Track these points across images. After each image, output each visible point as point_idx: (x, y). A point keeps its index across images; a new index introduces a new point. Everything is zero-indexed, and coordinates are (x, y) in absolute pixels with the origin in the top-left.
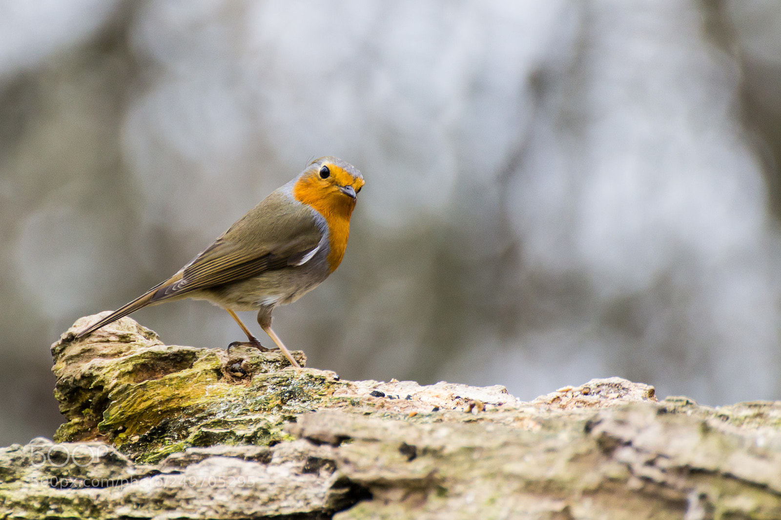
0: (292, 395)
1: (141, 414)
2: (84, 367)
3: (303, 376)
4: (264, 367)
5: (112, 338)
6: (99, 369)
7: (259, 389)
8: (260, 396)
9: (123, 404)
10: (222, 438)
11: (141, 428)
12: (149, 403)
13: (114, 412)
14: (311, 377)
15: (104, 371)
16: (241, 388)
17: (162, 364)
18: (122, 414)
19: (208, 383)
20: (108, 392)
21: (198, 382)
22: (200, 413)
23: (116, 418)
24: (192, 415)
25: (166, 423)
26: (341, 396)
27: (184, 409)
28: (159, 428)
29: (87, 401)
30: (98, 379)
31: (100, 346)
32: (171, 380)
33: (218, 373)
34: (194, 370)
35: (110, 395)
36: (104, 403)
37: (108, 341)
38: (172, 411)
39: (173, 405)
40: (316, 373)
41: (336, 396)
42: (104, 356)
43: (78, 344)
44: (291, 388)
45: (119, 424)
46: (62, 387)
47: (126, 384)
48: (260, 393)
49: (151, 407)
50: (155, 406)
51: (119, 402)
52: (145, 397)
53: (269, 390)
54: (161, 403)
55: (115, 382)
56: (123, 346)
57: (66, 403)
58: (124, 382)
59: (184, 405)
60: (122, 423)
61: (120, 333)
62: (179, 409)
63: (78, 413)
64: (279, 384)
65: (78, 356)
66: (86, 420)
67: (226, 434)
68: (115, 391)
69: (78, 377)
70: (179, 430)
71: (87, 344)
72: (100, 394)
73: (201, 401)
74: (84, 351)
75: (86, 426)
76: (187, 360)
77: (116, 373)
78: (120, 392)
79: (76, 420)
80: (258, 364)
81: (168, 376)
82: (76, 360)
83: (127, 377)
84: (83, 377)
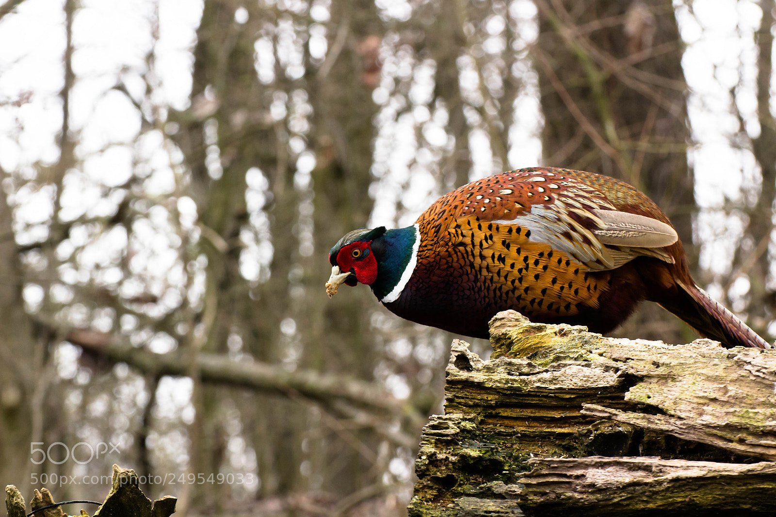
0: (586, 342)
1: (526, 348)
2: (503, 331)
3: (589, 335)
4: (573, 332)
5: (513, 320)
6: (509, 331)
7: (572, 340)
8: (573, 343)
9: (519, 345)
10: (565, 358)
11: (526, 353)
12: (530, 344)
13: (515, 348)
14: (593, 336)
15: (511, 332)
16: (565, 339)
17: (533, 330)
18: (519, 348)
19: (552, 337)
20: (513, 340)
21: (549, 337)
22: (551, 349)
23: (516, 350)
24: (547, 349)
25: (537, 352)
26: (606, 343)
27: (544, 347)
28: (534, 354)
29: (504, 343)
30: (509, 335)
31: (508, 323)
32: (538, 336)
33: (555, 333)
34: (546, 333)
35: (514, 341)
36: (511, 344)
37: (511, 321)
38: (539, 347)
39: (539, 345)
40: (594, 334)
41: (603, 343)
42: (509, 326)
43: (499, 322)
44: (585, 340)
45: (517, 352)
46: (494, 338)
47: (520, 337)
48: (573, 342)
49: (530, 346)
50: (532, 346)
51: (518, 344)
52: (528, 342)
53: (577, 340)
54: (534, 344)
55: (516, 336)
56: (517, 323)
57: (494, 344)
58: (520, 336)
59: (543, 345)
60: (519, 352)
61: (516, 318)
62: (541, 347)
63: (500, 347)
64: (580, 338)
65: (499, 326)
66: (503, 350)
67: (566, 357)
68: (516, 340)
69: (501, 334)
70: (542, 355)
71: (503, 322)
72: (509, 341)
73: (550, 344)
74: (502, 324)
75: (503, 352)
76: (542, 329)
77: (516, 333)
78: (518, 340)
79: (499, 350)
80: (570, 331)
81: (537, 334)
82: (498, 327)
83: (520, 334)
84: (503, 334)
